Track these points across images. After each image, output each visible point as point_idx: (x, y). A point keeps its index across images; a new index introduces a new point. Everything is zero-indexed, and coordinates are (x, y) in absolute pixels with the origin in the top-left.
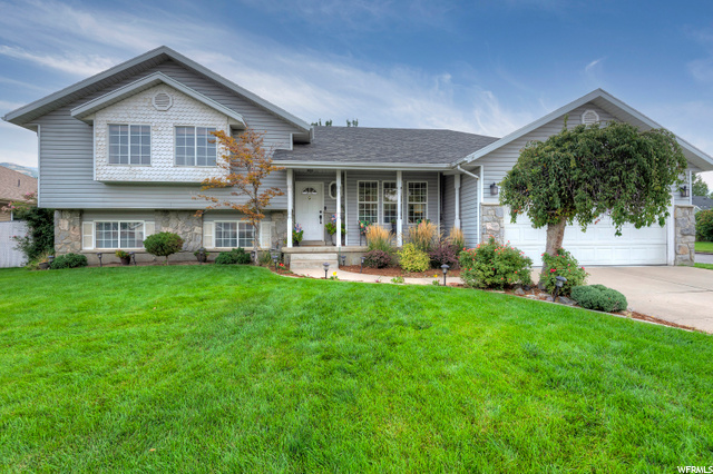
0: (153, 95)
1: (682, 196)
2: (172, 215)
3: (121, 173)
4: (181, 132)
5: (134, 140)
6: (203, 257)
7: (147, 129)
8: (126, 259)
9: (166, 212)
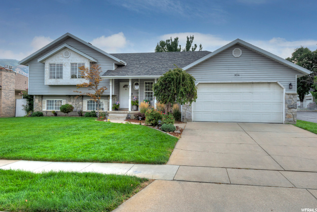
0: (63, 52)
1: (290, 88)
2: (72, 97)
3: (53, 82)
4: (73, 65)
5: (58, 69)
6: (81, 114)
7: (61, 65)
8: (55, 114)
9: (70, 96)
